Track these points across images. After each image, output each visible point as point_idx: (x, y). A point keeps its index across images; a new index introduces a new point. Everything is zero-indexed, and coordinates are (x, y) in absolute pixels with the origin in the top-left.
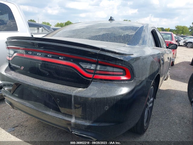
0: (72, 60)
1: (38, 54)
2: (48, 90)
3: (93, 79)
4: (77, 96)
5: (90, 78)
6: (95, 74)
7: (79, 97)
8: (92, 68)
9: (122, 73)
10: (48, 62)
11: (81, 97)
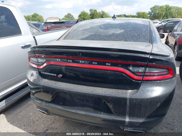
0: (120, 66)
1: (80, 62)
2: (101, 95)
3: (143, 80)
4: (132, 99)
5: (140, 80)
6: (144, 76)
7: (135, 99)
8: (140, 71)
9: (166, 73)
10: (94, 69)
11: (137, 99)
